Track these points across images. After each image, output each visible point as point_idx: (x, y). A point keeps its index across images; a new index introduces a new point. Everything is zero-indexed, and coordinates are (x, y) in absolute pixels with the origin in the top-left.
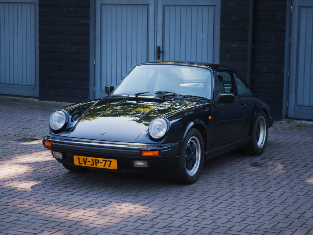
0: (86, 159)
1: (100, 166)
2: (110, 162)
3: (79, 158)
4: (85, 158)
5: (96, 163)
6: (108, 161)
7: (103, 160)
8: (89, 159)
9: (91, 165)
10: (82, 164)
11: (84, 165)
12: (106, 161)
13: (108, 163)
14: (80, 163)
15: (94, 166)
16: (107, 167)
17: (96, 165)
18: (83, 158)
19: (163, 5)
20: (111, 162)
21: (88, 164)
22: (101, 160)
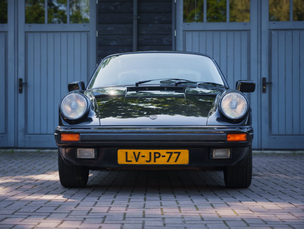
0: (139, 153)
1: (161, 161)
2: (177, 154)
3: (127, 153)
4: (137, 151)
5: (155, 158)
6: (175, 153)
7: (167, 153)
8: (145, 152)
9: (147, 161)
10: (131, 161)
11: (134, 162)
12: (171, 153)
13: (175, 156)
14: (127, 161)
15: (152, 163)
16: (172, 162)
17: (155, 161)
18: (134, 153)
19: (25, 32)
20: (179, 153)
21: (142, 161)
22: (163, 152)
